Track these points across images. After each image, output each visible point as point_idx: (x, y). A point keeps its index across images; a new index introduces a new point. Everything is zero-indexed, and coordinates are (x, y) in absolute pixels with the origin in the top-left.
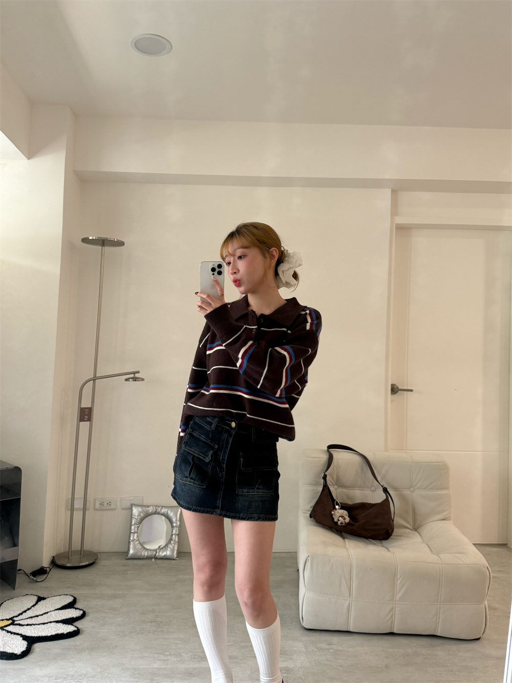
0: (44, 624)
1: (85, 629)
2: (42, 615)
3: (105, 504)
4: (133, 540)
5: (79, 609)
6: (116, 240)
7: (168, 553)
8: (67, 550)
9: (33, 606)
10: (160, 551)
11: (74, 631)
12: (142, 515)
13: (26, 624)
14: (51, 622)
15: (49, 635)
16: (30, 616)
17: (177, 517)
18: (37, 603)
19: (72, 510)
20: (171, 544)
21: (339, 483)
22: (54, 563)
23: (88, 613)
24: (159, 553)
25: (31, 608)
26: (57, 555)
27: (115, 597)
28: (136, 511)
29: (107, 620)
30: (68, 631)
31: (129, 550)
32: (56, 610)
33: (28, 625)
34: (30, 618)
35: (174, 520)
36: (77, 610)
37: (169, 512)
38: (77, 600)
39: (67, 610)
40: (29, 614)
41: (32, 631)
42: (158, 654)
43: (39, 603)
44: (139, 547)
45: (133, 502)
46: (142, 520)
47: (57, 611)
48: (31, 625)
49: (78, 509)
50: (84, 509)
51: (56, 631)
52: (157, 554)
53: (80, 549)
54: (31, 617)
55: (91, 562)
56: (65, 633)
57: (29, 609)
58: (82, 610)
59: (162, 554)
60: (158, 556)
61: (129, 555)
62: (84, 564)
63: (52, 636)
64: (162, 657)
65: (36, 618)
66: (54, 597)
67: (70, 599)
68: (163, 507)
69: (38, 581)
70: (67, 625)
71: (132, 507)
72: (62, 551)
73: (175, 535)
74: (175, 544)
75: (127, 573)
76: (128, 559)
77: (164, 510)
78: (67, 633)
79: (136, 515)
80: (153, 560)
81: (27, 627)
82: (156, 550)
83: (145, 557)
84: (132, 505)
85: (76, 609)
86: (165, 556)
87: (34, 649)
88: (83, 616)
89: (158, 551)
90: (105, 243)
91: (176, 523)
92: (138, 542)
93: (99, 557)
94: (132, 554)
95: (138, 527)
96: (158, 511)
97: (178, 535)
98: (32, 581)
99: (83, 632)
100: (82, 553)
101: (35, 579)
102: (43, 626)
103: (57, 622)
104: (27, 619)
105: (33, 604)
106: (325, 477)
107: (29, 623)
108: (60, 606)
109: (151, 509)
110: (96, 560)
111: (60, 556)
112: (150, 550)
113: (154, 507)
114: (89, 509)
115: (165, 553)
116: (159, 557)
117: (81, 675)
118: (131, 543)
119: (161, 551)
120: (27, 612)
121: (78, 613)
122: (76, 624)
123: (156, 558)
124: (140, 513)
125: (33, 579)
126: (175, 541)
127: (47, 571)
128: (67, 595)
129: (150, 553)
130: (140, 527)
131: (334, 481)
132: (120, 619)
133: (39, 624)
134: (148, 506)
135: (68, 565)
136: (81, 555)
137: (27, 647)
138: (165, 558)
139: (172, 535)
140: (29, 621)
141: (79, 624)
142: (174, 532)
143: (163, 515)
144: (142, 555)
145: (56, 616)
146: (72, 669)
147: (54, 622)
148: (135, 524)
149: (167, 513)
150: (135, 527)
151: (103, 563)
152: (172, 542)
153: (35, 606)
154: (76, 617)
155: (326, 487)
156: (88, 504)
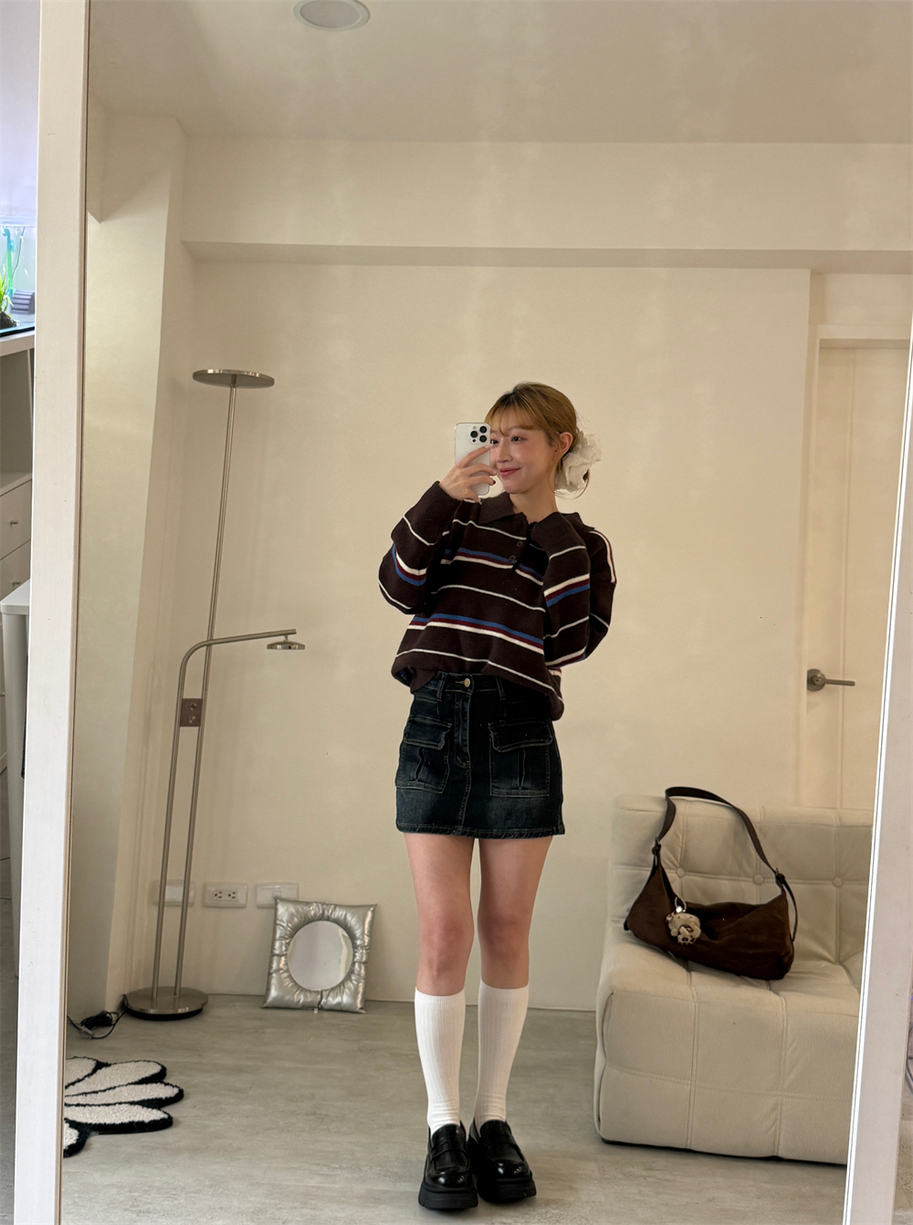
0: (108, 1105)
1: (181, 1119)
2: (105, 1091)
3: (225, 897)
4: (278, 970)
5: (171, 1085)
6: (257, 375)
7: (345, 999)
8: (151, 985)
9: (89, 1075)
10: (328, 996)
11: (163, 1120)
12: (296, 920)
13: (75, 1103)
14: (120, 1103)
15: (118, 1122)
16: (82, 1091)
17: (364, 929)
18: (94, 1071)
19: (161, 904)
20: (351, 980)
21: (687, 865)
22: (126, 1009)
23: (189, 1094)
24: (327, 998)
25: (83, 1079)
26: (130, 993)
27: (238, 1070)
28: (283, 911)
29: (223, 1106)
30: (152, 1119)
31: (268, 990)
32: (130, 1084)
33: (78, 1105)
34: (82, 1094)
35: (358, 933)
36: (167, 1087)
37: (349, 918)
38: (167, 1071)
39: (149, 1086)
40: (81, 1087)
41: (88, 1115)
42: (318, 1165)
43: (99, 1071)
44: (288, 983)
45: (278, 894)
46: (296, 929)
47: (132, 1086)
48: (84, 1106)
49: (173, 904)
50: (185, 904)
51: (130, 1117)
52: (324, 1000)
53: (173, 985)
54: (86, 1094)
55: (194, 1008)
56: (147, 1120)
57: (79, 1081)
58: (176, 1086)
59: (333, 1000)
60: (326, 1003)
61: (270, 999)
62: (180, 1011)
63: (122, 1125)
64: (325, 1170)
65: (93, 1095)
66: (126, 1064)
67: (156, 1069)
68: (336, 906)
69: (96, 1036)
70: (150, 1110)
71: (276, 904)
72: (141, 986)
73: (360, 962)
74: (358, 982)
75: (263, 1032)
76: (267, 1008)
77: (339, 913)
78: (150, 1122)
79: (285, 919)
80: (316, 1011)
81: (77, 1108)
82: (322, 992)
83: (299, 1006)
84: (277, 899)
85: (167, 1084)
86: (339, 1004)
87: (91, 1144)
88: (179, 1097)
89: (324, 993)
90: (237, 383)
91: (363, 939)
92: (286, 975)
93: (211, 1001)
94: (275, 999)
95: (288, 944)
96: (326, 912)
97: (365, 963)
98: (84, 1036)
99: (179, 1123)
100: (178, 992)
101: (90, 1032)
102: (107, 1108)
103: (132, 1103)
104: (77, 1095)
105: (87, 1073)
106: (657, 851)
107: (81, 1102)
108: (136, 1079)
109: (313, 910)
110: (203, 1005)
111: (137, 995)
112: (310, 992)
113: (320, 906)
114: (192, 905)
115: (338, 999)
116: (326, 1007)
117: (175, 1189)
118: (274, 975)
119: (331, 994)
120: (77, 1084)
121: (169, 1092)
122: (166, 1109)
123: (321, 1009)
124: (292, 916)
125: (87, 1033)
126: (359, 975)
127: (111, 1020)
128: (149, 1061)
129: (310, 998)
130: (291, 944)
131: (677, 859)
132: (247, 1107)
133: (99, 1105)
134: (308, 904)
135: (152, 1011)
136: (175, 994)
137: (77, 1140)
138: (338, 1008)
139: (354, 963)
140: (81, 1100)
141: (173, 1111)
142: (358, 958)
143: (337, 921)
144: (293, 1001)
145: (129, 1094)
146: (158, 1178)
147: (125, 1103)
148: (282, 938)
149: (345, 918)
150: (282, 944)
151: (216, 1013)
152: (353, 978)
153: (92, 1077)
154: (166, 1098)
155: (658, 870)
156: (191, 894)
